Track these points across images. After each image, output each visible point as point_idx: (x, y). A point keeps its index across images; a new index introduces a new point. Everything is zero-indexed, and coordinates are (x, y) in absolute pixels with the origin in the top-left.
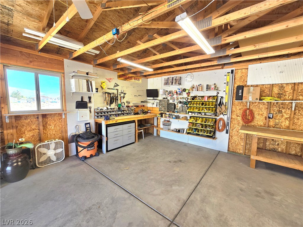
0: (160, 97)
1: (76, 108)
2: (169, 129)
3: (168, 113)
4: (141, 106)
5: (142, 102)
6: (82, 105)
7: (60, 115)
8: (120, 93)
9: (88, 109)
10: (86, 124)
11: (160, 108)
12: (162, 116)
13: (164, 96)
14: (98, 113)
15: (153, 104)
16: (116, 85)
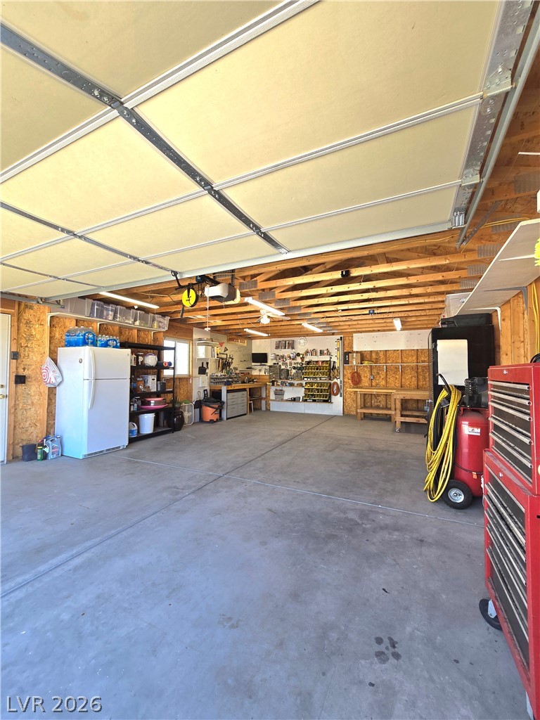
0: (270, 363)
1: (199, 373)
2: (282, 400)
3: (280, 381)
4: (247, 373)
5: (247, 368)
6: (202, 371)
7: (188, 379)
8: (228, 358)
9: (206, 375)
10: (204, 391)
11: (270, 375)
12: (273, 385)
13: (275, 362)
14: (214, 380)
15: (260, 370)
16: (226, 350)
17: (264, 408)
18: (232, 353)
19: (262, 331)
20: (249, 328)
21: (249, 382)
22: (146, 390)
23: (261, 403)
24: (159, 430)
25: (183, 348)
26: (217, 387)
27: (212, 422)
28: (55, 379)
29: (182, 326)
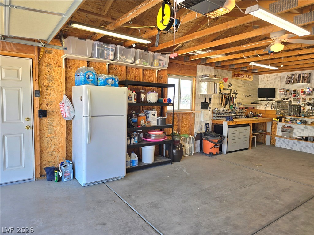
0: (279, 97)
1: (201, 108)
2: (290, 138)
3: (289, 117)
4: (251, 108)
5: (252, 103)
6: (205, 106)
7: (190, 114)
8: (232, 93)
9: (208, 109)
10: (206, 124)
11: (277, 111)
12: (281, 121)
13: (284, 97)
14: (217, 114)
15: (266, 105)
16: (230, 85)
17: (268, 143)
18: (237, 89)
19: (272, 65)
20: (255, 62)
21: (253, 116)
22: (146, 125)
23: (265, 137)
24: (159, 161)
25: (186, 85)
26: (218, 121)
27: (211, 155)
28: (69, 113)
29: (186, 63)
